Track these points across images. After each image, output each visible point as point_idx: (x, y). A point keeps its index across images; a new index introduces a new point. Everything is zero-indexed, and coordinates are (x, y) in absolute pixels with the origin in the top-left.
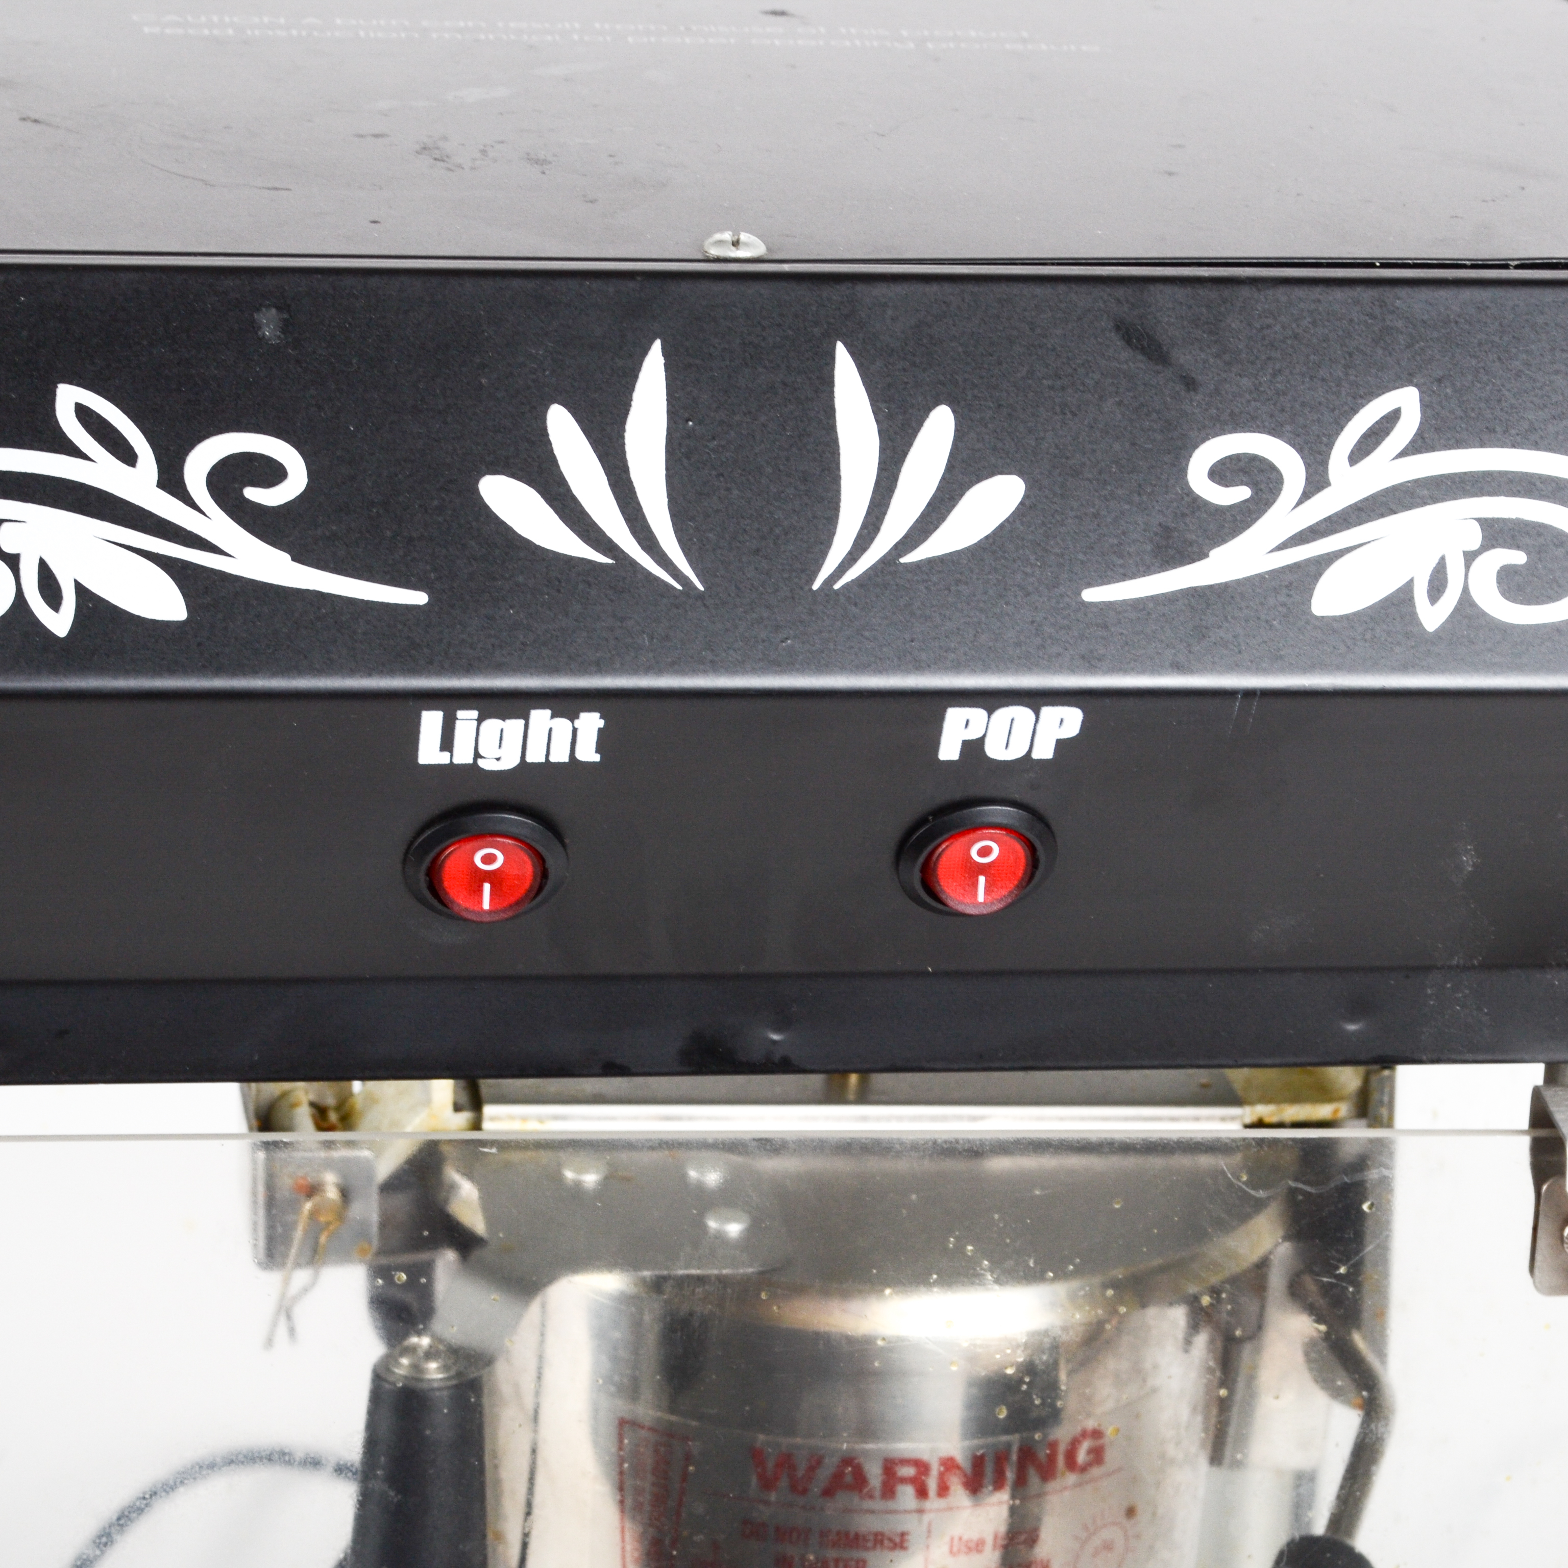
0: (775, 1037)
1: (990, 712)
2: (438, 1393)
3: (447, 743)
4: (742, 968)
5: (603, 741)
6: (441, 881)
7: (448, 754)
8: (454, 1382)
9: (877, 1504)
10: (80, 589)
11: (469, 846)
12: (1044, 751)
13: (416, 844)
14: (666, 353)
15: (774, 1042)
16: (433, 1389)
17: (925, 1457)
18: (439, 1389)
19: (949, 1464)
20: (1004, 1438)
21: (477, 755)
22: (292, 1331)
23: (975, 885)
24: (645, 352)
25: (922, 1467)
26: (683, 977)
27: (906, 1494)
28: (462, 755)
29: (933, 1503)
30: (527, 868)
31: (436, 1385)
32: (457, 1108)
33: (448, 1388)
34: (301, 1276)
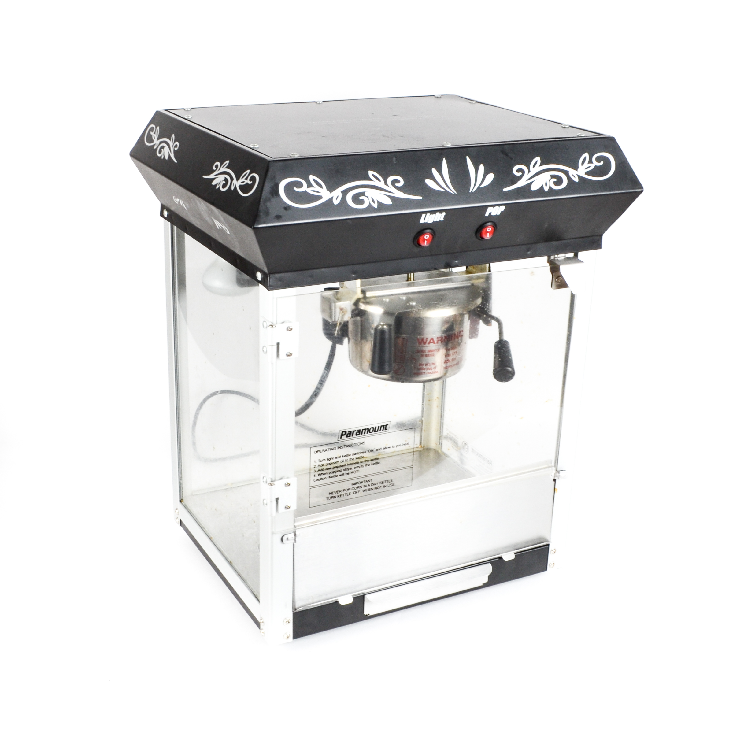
1: (495, 208)
2: (386, 330)
3: (425, 219)
6: (420, 241)
7: (425, 221)
10: (377, 201)
11: (424, 235)
13: (417, 235)
14: (446, 159)
21: (428, 221)
23: (487, 235)
24: (443, 159)
30: (431, 238)
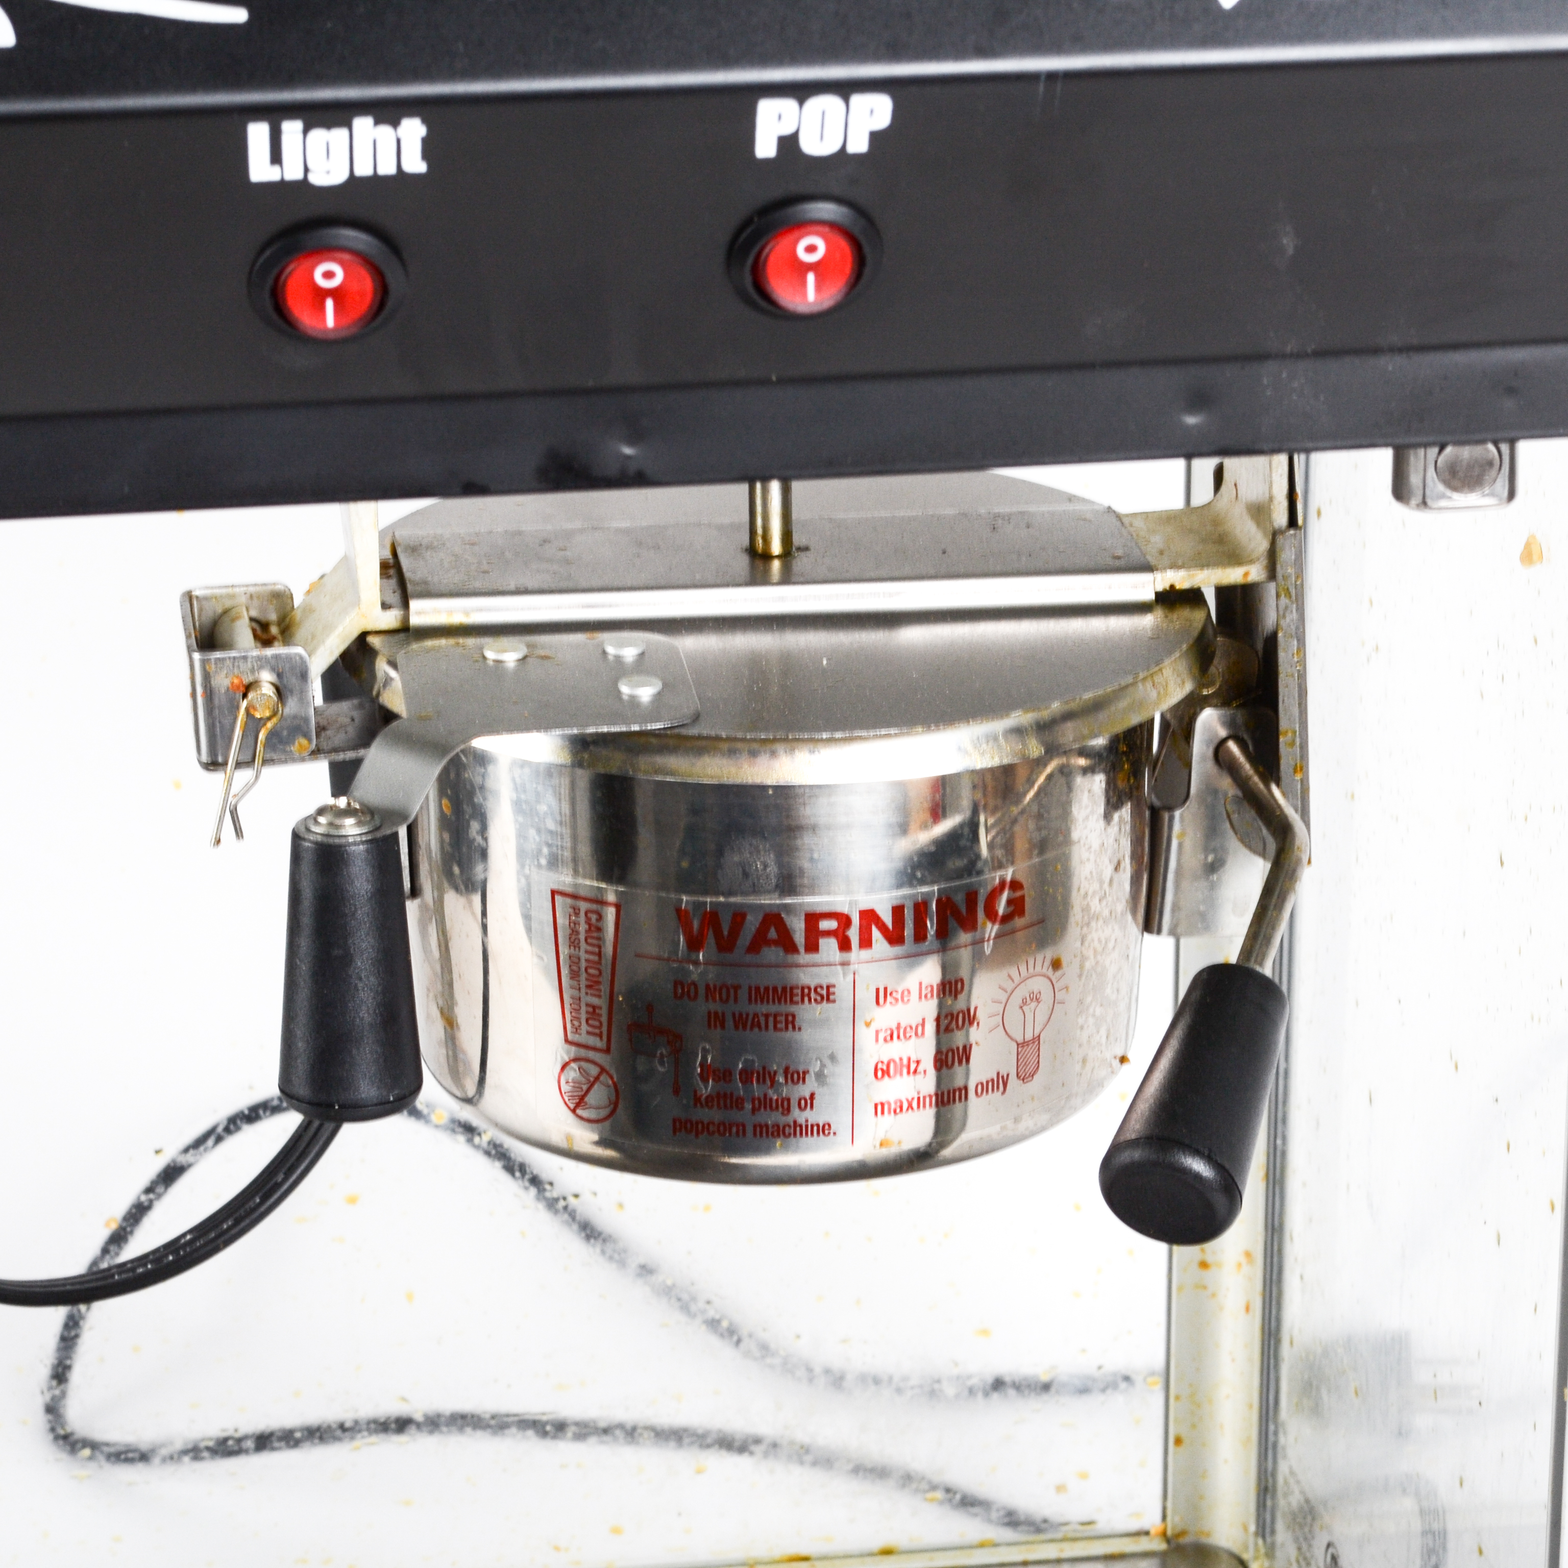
0: (628, 451)
1: (801, 103)
2: (353, 848)
3: (276, 157)
4: (591, 383)
5: (429, 149)
6: (285, 300)
7: (277, 168)
8: (369, 837)
9: (804, 957)
11: (307, 263)
12: (859, 145)
13: (258, 264)
15: (628, 457)
16: (350, 844)
17: (845, 910)
18: (355, 844)
19: (869, 917)
20: (925, 889)
21: (306, 170)
22: (239, 832)
23: (804, 283)
25: (845, 920)
26: (534, 394)
27: (829, 946)
28: (292, 172)
29: (856, 954)
30: (366, 284)
31: (351, 840)
32: (385, 606)
33: (363, 842)
34: (244, 776)
